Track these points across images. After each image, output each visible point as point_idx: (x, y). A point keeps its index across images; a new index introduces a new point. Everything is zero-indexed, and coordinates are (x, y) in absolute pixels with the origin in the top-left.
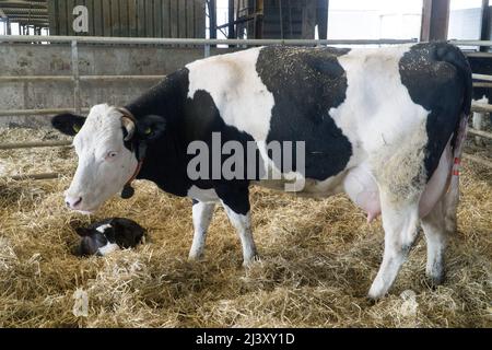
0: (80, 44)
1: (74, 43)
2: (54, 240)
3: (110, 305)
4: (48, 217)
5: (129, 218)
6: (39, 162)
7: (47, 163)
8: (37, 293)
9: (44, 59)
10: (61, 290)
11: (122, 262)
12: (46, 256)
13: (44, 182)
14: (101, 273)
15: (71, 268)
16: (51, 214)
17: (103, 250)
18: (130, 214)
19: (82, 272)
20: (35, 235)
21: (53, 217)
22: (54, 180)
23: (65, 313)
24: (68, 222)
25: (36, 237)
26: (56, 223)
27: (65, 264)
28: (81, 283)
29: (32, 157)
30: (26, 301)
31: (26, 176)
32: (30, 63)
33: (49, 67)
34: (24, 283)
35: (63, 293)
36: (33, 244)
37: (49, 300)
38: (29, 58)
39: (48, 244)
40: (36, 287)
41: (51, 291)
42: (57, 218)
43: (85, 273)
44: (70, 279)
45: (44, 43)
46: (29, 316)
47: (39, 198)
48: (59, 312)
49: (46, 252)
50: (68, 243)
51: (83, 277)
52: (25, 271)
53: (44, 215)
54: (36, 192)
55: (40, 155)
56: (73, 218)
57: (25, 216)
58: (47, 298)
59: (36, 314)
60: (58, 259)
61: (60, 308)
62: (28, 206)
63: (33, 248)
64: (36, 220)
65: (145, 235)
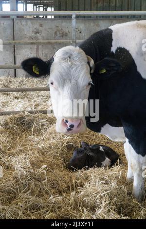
0: (78, 17)
1: (74, 16)
2: (55, 157)
3: (93, 209)
4: (52, 141)
5: (107, 145)
6: (44, 102)
8: (44, 193)
10: (60, 193)
11: (103, 179)
12: (51, 167)
14: (87, 184)
15: (67, 179)
16: (53, 139)
18: (108, 143)
19: (74, 181)
20: (42, 152)
21: (54, 141)
23: (63, 209)
24: (65, 145)
25: (43, 154)
26: (56, 146)
27: (61, 174)
28: (73, 190)
29: (40, 98)
30: (37, 198)
31: (37, 111)
32: (41, 31)
33: (54, 34)
34: (36, 185)
35: (62, 195)
36: (42, 159)
37: (52, 199)
38: (40, 28)
39: (51, 160)
40: (44, 189)
41: (54, 193)
42: (57, 142)
43: (76, 183)
44: (66, 186)
45: (49, 17)
46: (39, 208)
47: (45, 127)
48: (59, 208)
49: (50, 165)
50: (64, 160)
51: (74, 185)
52: (36, 177)
53: (48, 139)
54: (44, 123)
55: (45, 97)
56: (68, 142)
57: (36, 139)
58: (51, 197)
59: (44, 208)
60: (58, 171)
61: (60, 205)
62: (38, 132)
63: (41, 161)
64: (43, 142)
65: (120, 159)
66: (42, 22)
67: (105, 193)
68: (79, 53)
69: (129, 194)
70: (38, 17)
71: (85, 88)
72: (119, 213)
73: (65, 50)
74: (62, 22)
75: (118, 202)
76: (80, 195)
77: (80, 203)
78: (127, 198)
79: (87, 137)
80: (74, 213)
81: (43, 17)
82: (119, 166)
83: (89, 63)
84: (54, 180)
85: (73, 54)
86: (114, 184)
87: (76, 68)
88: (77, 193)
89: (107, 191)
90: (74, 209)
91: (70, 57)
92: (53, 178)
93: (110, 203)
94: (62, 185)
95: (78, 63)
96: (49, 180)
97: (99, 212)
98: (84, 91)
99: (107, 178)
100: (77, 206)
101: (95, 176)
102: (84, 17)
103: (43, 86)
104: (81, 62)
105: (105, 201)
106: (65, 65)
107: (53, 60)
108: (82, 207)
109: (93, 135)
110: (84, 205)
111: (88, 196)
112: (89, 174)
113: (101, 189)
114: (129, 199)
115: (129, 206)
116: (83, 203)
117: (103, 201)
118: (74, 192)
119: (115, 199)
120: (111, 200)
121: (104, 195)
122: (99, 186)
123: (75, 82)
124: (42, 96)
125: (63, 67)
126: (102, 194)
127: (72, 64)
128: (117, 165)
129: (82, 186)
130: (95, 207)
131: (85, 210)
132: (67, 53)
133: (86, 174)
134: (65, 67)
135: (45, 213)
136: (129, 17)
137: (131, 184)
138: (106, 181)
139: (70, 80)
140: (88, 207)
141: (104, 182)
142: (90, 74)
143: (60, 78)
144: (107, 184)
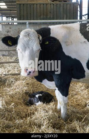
0: (30, 23)
1: (27, 23)
2: (19, 99)
3: (40, 126)
4: (17, 90)
6: (13, 69)
7: (16, 69)
8: (13, 119)
9: (16, 30)
10: (22, 118)
11: (45, 110)
12: (16, 104)
13: (15, 76)
14: (36, 113)
15: (25, 110)
16: (18, 89)
17: (37, 104)
18: (47, 90)
19: (29, 112)
20: (12, 96)
21: (18, 90)
22: (19, 76)
23: (23, 127)
24: (24, 92)
25: (12, 97)
26: (19, 93)
27: (22, 108)
28: (29, 116)
29: (10, 67)
30: (9, 121)
31: (9, 74)
32: (10, 31)
33: (17, 33)
34: (8, 115)
35: (22, 119)
36: (11, 100)
37: (17, 122)
38: (10, 30)
39: (17, 100)
40: (13, 117)
41: (18, 118)
42: (20, 90)
43: (30, 112)
44: (25, 114)
45: (15, 24)
46: (10, 127)
47: (13, 82)
48: (21, 126)
49: (16, 103)
50: (24, 100)
51: (29, 114)
52: (9, 110)
53: (15, 89)
54: (12, 80)
55: (13, 67)
56: (26, 91)
57: (8, 89)
58: (17, 121)
59: (13, 127)
60: (20, 106)
61: (22, 125)
62: (10, 85)
63: (11, 101)
64: (12, 91)
65: (54, 99)
66: (11, 26)
67: (46, 117)
68: (34, 33)
69: (59, 117)
70: (8, 24)
71: (37, 51)
72: (54, 128)
73: (26, 31)
74: (22, 26)
75: (53, 122)
76: (32, 119)
77: (33, 123)
78: (58, 120)
79: (36, 87)
80: (29, 129)
81: (12, 24)
82: (53, 103)
83: (39, 38)
84: (18, 111)
85: (30, 33)
86: (50, 112)
87: (32, 41)
88: (31, 118)
89: (47, 116)
90: (29, 127)
91: (28, 35)
92: (18, 110)
93: (49, 123)
94: (23, 114)
95: (33, 38)
96: (15, 112)
97: (43, 128)
98: (36, 54)
99: (47, 109)
100: (31, 125)
101: (40, 108)
102: (34, 23)
103: (12, 61)
104: (35, 38)
105: (46, 122)
106: (26, 39)
107: (19, 37)
108: (34, 126)
109: (40, 86)
110: (35, 124)
111: (37, 119)
112: (37, 107)
113: (44, 115)
114: (59, 120)
115: (59, 124)
116: (34, 123)
117: (45, 122)
118: (30, 117)
119: (51, 120)
120: (49, 121)
121: (46, 118)
122: (43, 113)
123: (32, 49)
124: (11, 66)
125: (25, 40)
126: (45, 118)
127: (30, 38)
128: (52, 102)
129: (33, 114)
130: (41, 125)
131: (35, 127)
132: (27, 33)
133: (36, 107)
134: (26, 41)
135: (13, 130)
136: (58, 23)
137: (60, 112)
138: (47, 111)
139: (29, 47)
140: (37, 125)
141: (45, 111)
142: (40, 44)
143: (23, 47)
144: (47, 112)
